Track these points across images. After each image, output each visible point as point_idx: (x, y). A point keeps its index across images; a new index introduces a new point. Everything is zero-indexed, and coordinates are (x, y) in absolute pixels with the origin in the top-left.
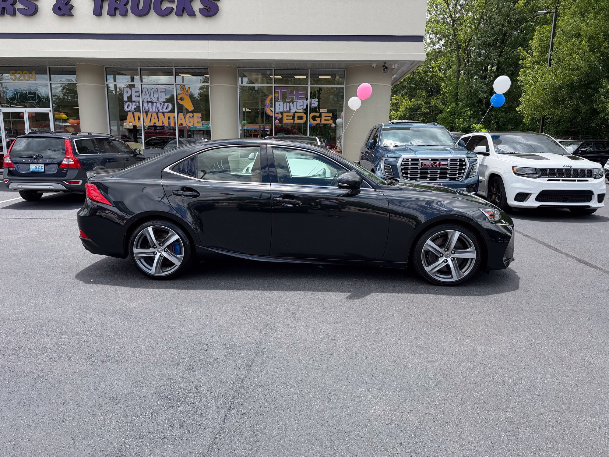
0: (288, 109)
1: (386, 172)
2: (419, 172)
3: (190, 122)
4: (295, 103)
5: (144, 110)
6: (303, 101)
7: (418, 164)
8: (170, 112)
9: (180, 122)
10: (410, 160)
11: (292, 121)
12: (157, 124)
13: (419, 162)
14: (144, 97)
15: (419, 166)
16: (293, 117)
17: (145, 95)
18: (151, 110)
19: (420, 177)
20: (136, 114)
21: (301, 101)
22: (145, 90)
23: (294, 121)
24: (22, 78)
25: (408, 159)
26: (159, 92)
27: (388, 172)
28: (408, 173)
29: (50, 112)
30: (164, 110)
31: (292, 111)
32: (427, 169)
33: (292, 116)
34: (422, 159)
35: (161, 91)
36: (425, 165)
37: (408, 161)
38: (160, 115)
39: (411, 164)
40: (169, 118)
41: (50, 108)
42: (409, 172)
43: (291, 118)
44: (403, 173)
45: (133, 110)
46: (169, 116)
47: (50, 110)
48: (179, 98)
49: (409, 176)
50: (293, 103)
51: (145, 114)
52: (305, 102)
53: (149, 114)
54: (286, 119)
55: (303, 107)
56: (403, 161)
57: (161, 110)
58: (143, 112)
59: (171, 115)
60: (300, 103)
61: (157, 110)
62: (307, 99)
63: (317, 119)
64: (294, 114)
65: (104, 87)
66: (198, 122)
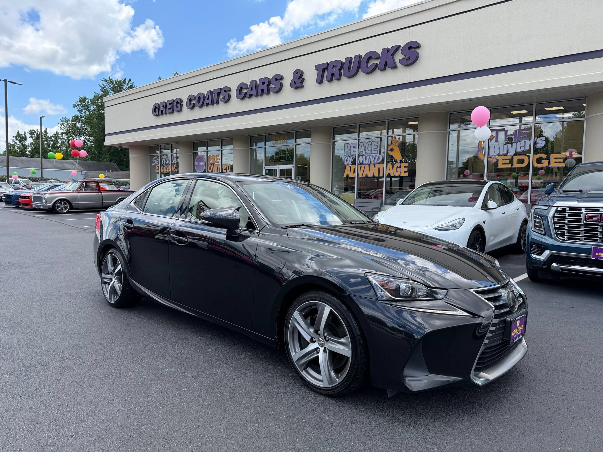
0: (505, 152)
1: (535, 226)
2: (583, 228)
3: (397, 172)
4: (514, 144)
5: (359, 163)
6: (525, 142)
7: (580, 216)
8: (379, 163)
9: (388, 172)
10: (568, 209)
11: (510, 166)
12: (369, 176)
13: (582, 213)
14: (360, 150)
15: (581, 219)
16: (511, 161)
17: (361, 149)
18: (364, 162)
19: (585, 236)
20: (353, 167)
21: (523, 142)
22: (361, 144)
23: (512, 165)
24: (279, 142)
25: (564, 208)
26: (373, 145)
27: (539, 227)
28: (564, 229)
29: (293, 168)
30: (376, 162)
31: (509, 154)
32: (597, 225)
33: (510, 159)
34: (587, 209)
35: (374, 144)
36: (592, 218)
37: (565, 212)
38: (372, 166)
39: (569, 215)
40: (379, 169)
41: (293, 164)
42: (566, 227)
43: (508, 162)
44: (556, 228)
45: (350, 163)
46: (379, 167)
47: (293, 167)
48: (389, 149)
49: (566, 233)
50: (512, 144)
51: (359, 166)
52: (528, 142)
53: (363, 166)
54: (502, 164)
55: (525, 148)
56: (556, 211)
57: (372, 162)
58: (358, 164)
59: (381, 166)
60: (521, 144)
61: (369, 162)
62: (530, 139)
63: (543, 161)
64: (512, 157)
65: (330, 145)
66: (405, 172)
